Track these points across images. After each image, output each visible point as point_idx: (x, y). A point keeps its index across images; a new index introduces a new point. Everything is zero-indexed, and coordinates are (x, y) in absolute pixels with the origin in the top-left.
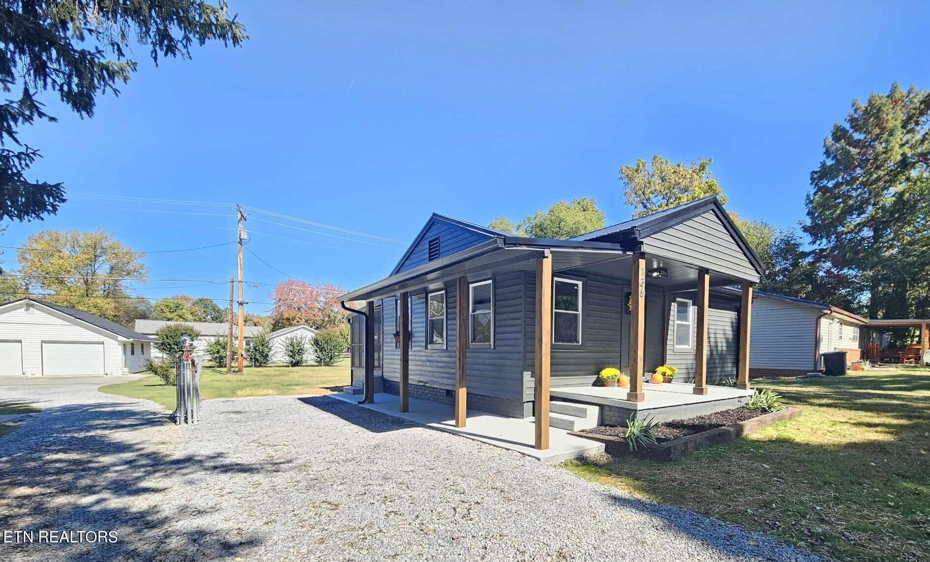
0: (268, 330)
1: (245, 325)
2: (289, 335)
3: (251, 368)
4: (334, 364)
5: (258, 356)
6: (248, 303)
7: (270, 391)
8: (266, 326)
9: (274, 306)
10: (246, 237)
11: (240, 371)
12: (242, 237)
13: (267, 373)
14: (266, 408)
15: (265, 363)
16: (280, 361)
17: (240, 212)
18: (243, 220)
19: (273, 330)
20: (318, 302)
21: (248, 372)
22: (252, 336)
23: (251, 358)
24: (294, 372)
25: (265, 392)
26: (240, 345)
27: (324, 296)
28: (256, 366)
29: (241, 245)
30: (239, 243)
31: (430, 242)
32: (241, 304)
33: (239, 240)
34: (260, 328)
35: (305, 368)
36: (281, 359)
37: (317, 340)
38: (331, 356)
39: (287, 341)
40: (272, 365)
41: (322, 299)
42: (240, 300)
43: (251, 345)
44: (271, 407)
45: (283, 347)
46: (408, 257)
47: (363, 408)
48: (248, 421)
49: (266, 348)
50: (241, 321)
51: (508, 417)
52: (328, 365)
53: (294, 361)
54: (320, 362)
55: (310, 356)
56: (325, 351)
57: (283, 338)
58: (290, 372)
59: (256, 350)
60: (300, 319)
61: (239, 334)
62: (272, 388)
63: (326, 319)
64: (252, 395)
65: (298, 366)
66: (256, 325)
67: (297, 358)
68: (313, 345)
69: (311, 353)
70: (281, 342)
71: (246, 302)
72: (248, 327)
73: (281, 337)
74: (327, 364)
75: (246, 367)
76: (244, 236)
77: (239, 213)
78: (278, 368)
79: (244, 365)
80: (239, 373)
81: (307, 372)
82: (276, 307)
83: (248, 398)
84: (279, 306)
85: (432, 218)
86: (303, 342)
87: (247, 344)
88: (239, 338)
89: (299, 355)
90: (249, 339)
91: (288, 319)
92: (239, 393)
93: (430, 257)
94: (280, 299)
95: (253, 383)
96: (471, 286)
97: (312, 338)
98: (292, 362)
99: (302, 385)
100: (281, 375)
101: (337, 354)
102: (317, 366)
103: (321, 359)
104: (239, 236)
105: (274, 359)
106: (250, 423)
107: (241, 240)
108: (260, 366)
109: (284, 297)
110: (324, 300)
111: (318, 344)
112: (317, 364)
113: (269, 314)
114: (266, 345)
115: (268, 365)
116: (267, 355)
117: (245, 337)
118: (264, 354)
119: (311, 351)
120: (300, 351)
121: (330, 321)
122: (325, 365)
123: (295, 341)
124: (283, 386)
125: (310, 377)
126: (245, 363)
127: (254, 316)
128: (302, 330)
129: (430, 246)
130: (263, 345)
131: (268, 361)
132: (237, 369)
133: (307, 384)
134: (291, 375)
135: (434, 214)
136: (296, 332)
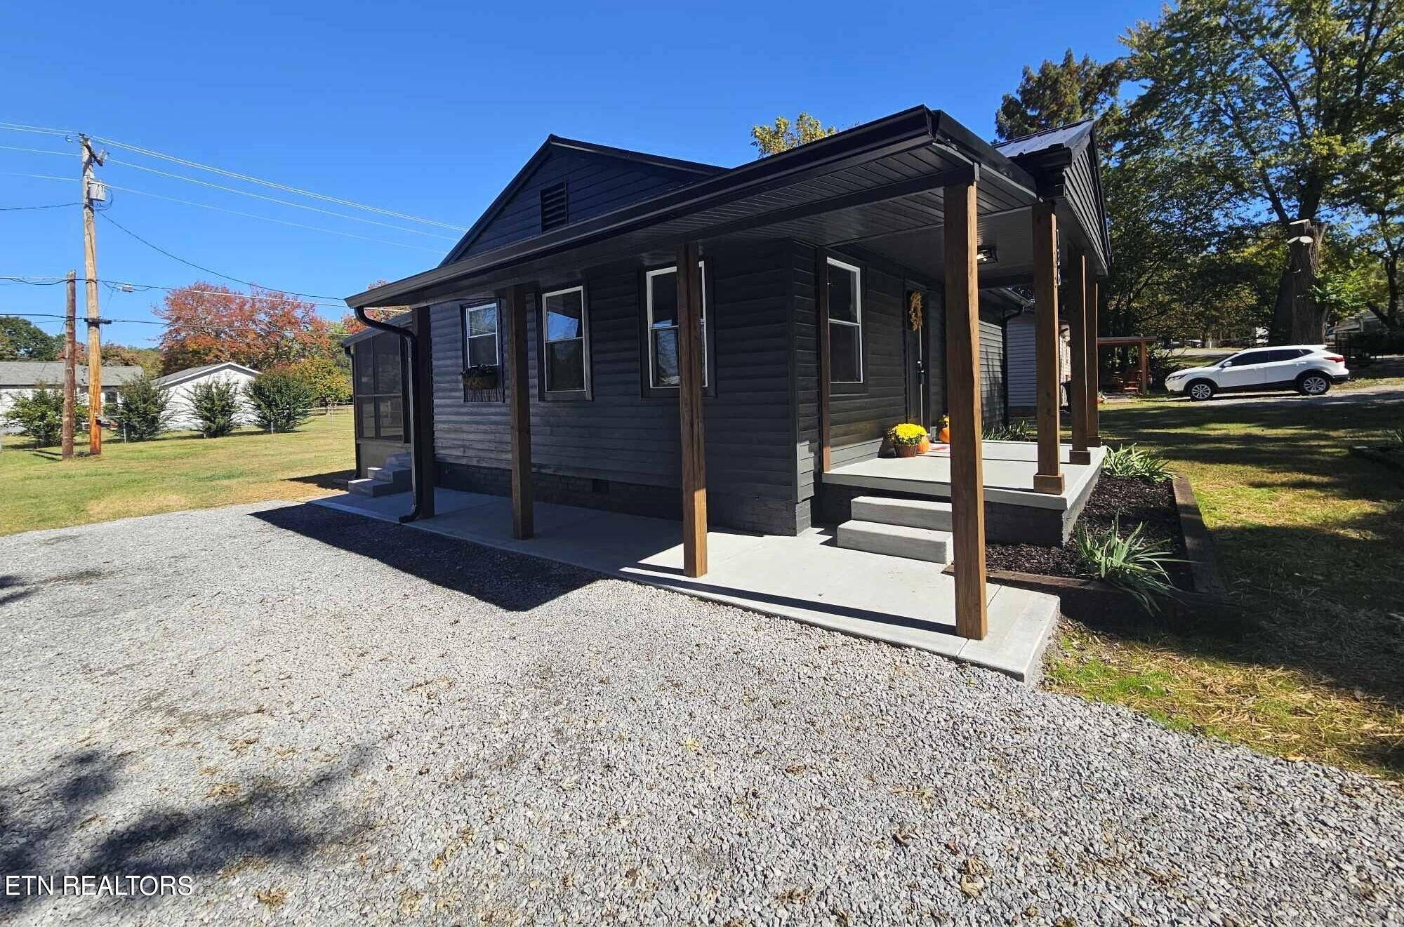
0: (153, 372)
1: (103, 364)
2: (202, 381)
3: (120, 445)
4: (296, 429)
5: (135, 421)
6: (109, 322)
7: (173, 499)
8: (149, 365)
9: (166, 330)
10: (101, 196)
11: (95, 452)
12: (93, 196)
13: (157, 452)
14: (170, 554)
15: (150, 434)
16: (183, 427)
17: (88, 147)
18: (95, 164)
19: (165, 372)
20: (254, 322)
21: (115, 453)
22: (120, 384)
23: (120, 426)
24: (217, 448)
25: (160, 500)
26: (93, 402)
27: (265, 313)
28: (130, 440)
29: (92, 211)
30: (86, 206)
31: (543, 193)
32: (94, 323)
33: (86, 201)
34: (139, 370)
35: (238, 438)
36: (186, 423)
37: (260, 388)
38: (289, 414)
39: (198, 391)
40: (167, 436)
41: (262, 316)
42: (93, 315)
43: (119, 401)
44: (184, 550)
45: (188, 402)
46: (490, 223)
47: (416, 531)
48: (124, 608)
49: (152, 407)
50: (94, 357)
51: (760, 533)
52: (284, 431)
53: (214, 426)
54: (266, 426)
55: (246, 415)
56: (277, 406)
57: (189, 385)
58: (206, 447)
59: (130, 410)
60: (221, 351)
61: (90, 382)
62: (174, 489)
63: (272, 351)
64: (126, 514)
65: (223, 435)
66: (127, 364)
67: (220, 420)
68: (251, 397)
69: (250, 410)
70: (185, 393)
71: (107, 318)
72: (110, 368)
73: (185, 385)
74: (281, 430)
75: (109, 442)
76: (98, 192)
77: (86, 150)
78: (180, 442)
79: (103, 440)
80: (91, 457)
81: (244, 448)
82: (170, 331)
83: (119, 523)
84: (178, 331)
85: (547, 146)
86: (232, 391)
87: (108, 399)
88: (91, 389)
89: (224, 415)
90: (111, 390)
91: (195, 352)
92: (95, 507)
93: (544, 220)
94: (179, 318)
95: (127, 477)
96: (650, 274)
97: (251, 384)
98: (209, 428)
99: (241, 475)
100: (187, 455)
101: (300, 410)
102: (261, 433)
103: (269, 422)
104: (86, 196)
105: (171, 425)
106: (132, 614)
107: (91, 201)
108: (141, 439)
109: (187, 313)
110: (267, 319)
111: (263, 395)
112: (261, 430)
113: (154, 345)
114: (153, 400)
115: (160, 437)
116: (155, 419)
117: (104, 387)
118: (149, 417)
119: (248, 407)
120: (227, 409)
121: (279, 355)
122: (276, 431)
123: (214, 390)
124: (200, 480)
125: (253, 456)
126: (106, 434)
127: (123, 349)
128: (228, 370)
129: (543, 200)
130: (145, 401)
131: (157, 429)
132: (87, 449)
133: (252, 472)
134: (212, 454)
135: (553, 138)
136: (216, 374)
